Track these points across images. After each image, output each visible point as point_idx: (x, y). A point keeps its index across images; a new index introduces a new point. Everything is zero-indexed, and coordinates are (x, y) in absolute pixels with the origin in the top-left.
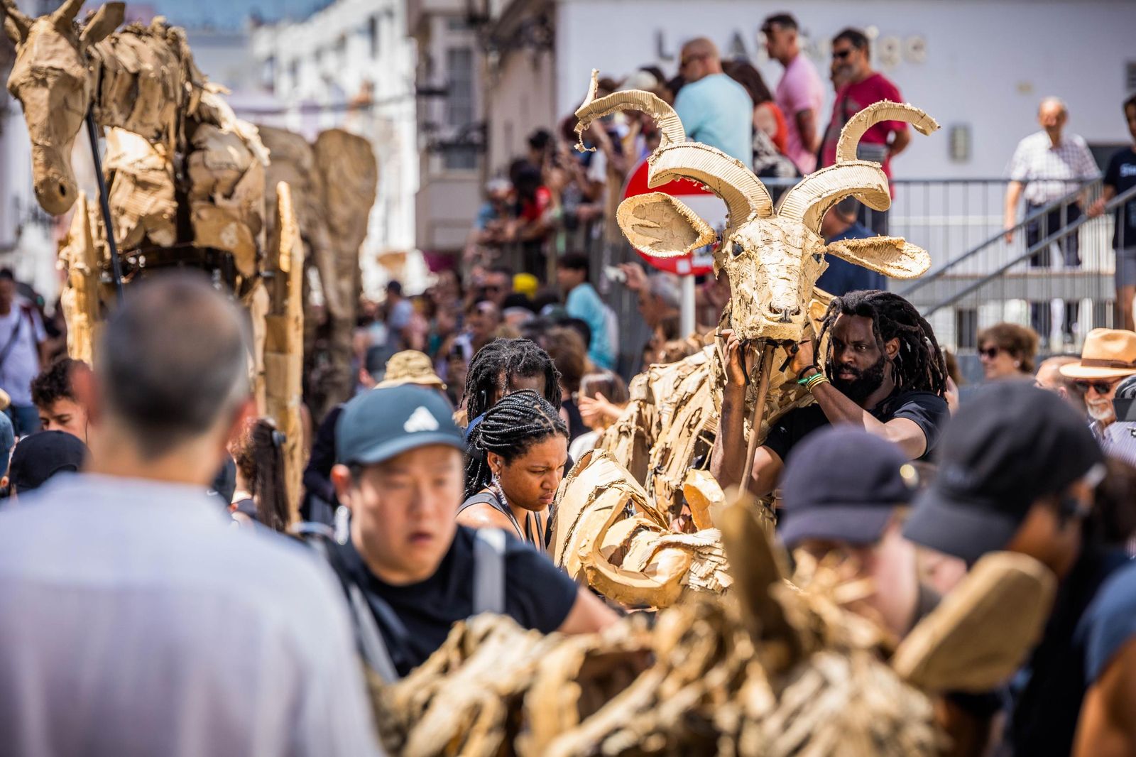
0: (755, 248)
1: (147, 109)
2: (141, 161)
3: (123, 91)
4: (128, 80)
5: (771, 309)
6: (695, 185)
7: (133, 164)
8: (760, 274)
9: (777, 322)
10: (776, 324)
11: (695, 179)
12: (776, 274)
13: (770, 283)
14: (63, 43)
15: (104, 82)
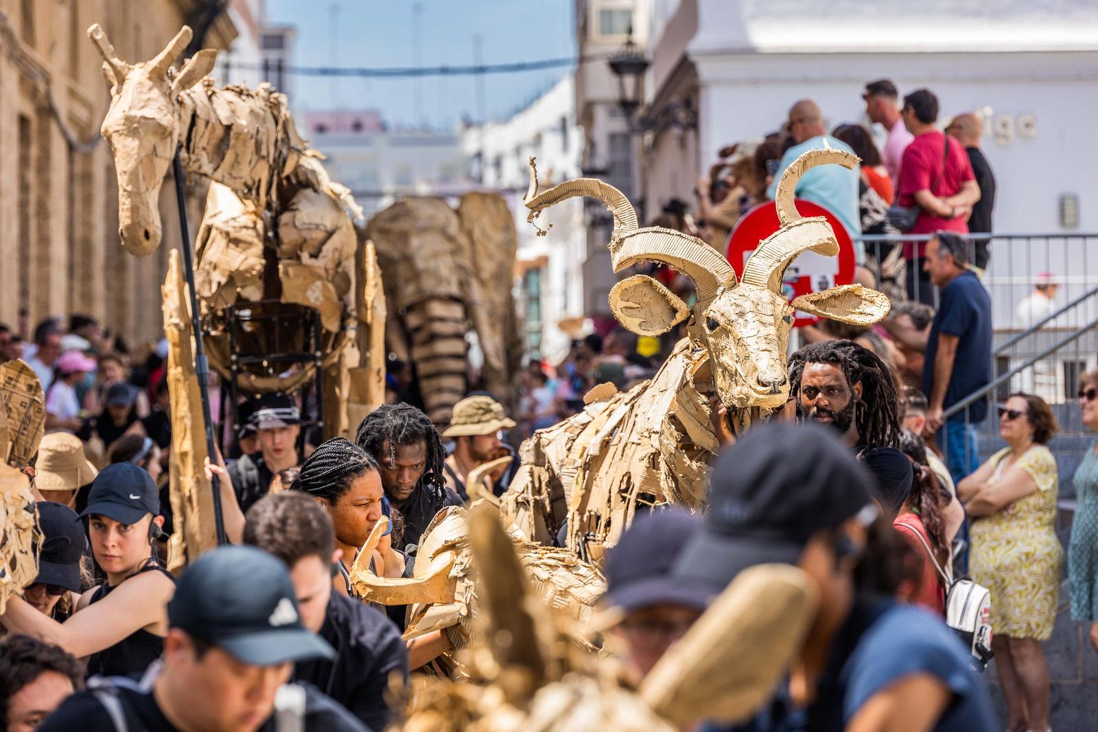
0: (730, 322)
1: (237, 161)
2: (234, 219)
3: (214, 141)
4: (220, 132)
5: (758, 382)
6: (660, 266)
7: (227, 222)
8: (740, 347)
9: (767, 394)
10: (766, 397)
11: (657, 260)
12: (756, 346)
13: (753, 356)
14: (155, 93)
15: (195, 129)
